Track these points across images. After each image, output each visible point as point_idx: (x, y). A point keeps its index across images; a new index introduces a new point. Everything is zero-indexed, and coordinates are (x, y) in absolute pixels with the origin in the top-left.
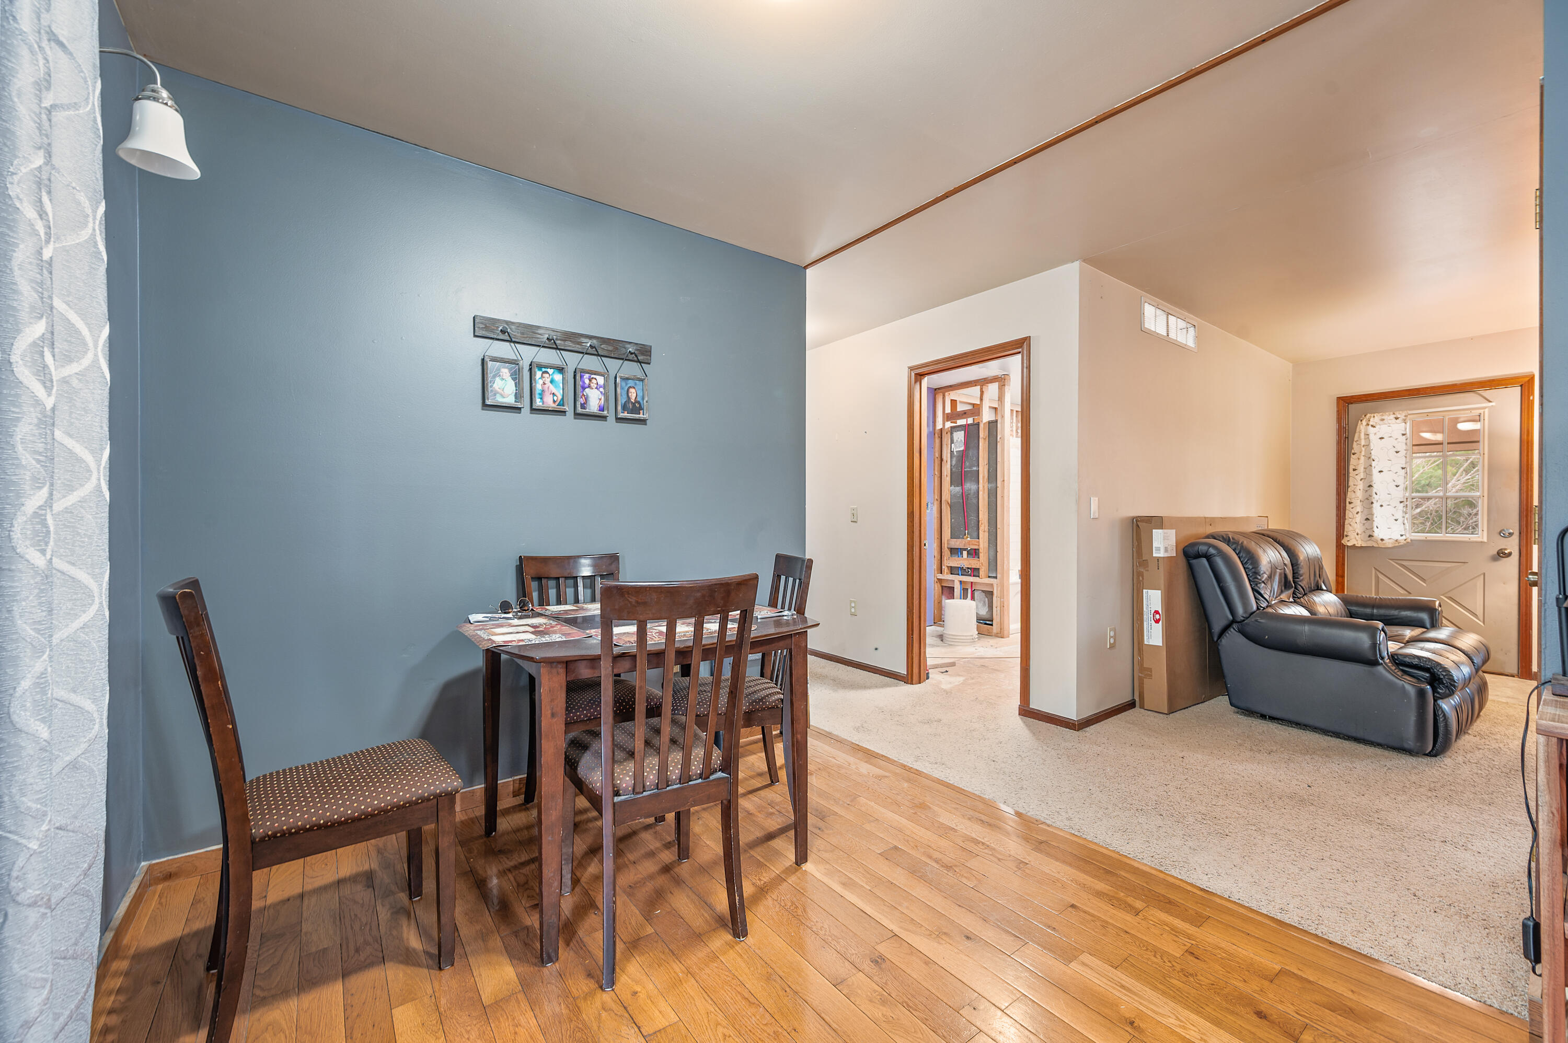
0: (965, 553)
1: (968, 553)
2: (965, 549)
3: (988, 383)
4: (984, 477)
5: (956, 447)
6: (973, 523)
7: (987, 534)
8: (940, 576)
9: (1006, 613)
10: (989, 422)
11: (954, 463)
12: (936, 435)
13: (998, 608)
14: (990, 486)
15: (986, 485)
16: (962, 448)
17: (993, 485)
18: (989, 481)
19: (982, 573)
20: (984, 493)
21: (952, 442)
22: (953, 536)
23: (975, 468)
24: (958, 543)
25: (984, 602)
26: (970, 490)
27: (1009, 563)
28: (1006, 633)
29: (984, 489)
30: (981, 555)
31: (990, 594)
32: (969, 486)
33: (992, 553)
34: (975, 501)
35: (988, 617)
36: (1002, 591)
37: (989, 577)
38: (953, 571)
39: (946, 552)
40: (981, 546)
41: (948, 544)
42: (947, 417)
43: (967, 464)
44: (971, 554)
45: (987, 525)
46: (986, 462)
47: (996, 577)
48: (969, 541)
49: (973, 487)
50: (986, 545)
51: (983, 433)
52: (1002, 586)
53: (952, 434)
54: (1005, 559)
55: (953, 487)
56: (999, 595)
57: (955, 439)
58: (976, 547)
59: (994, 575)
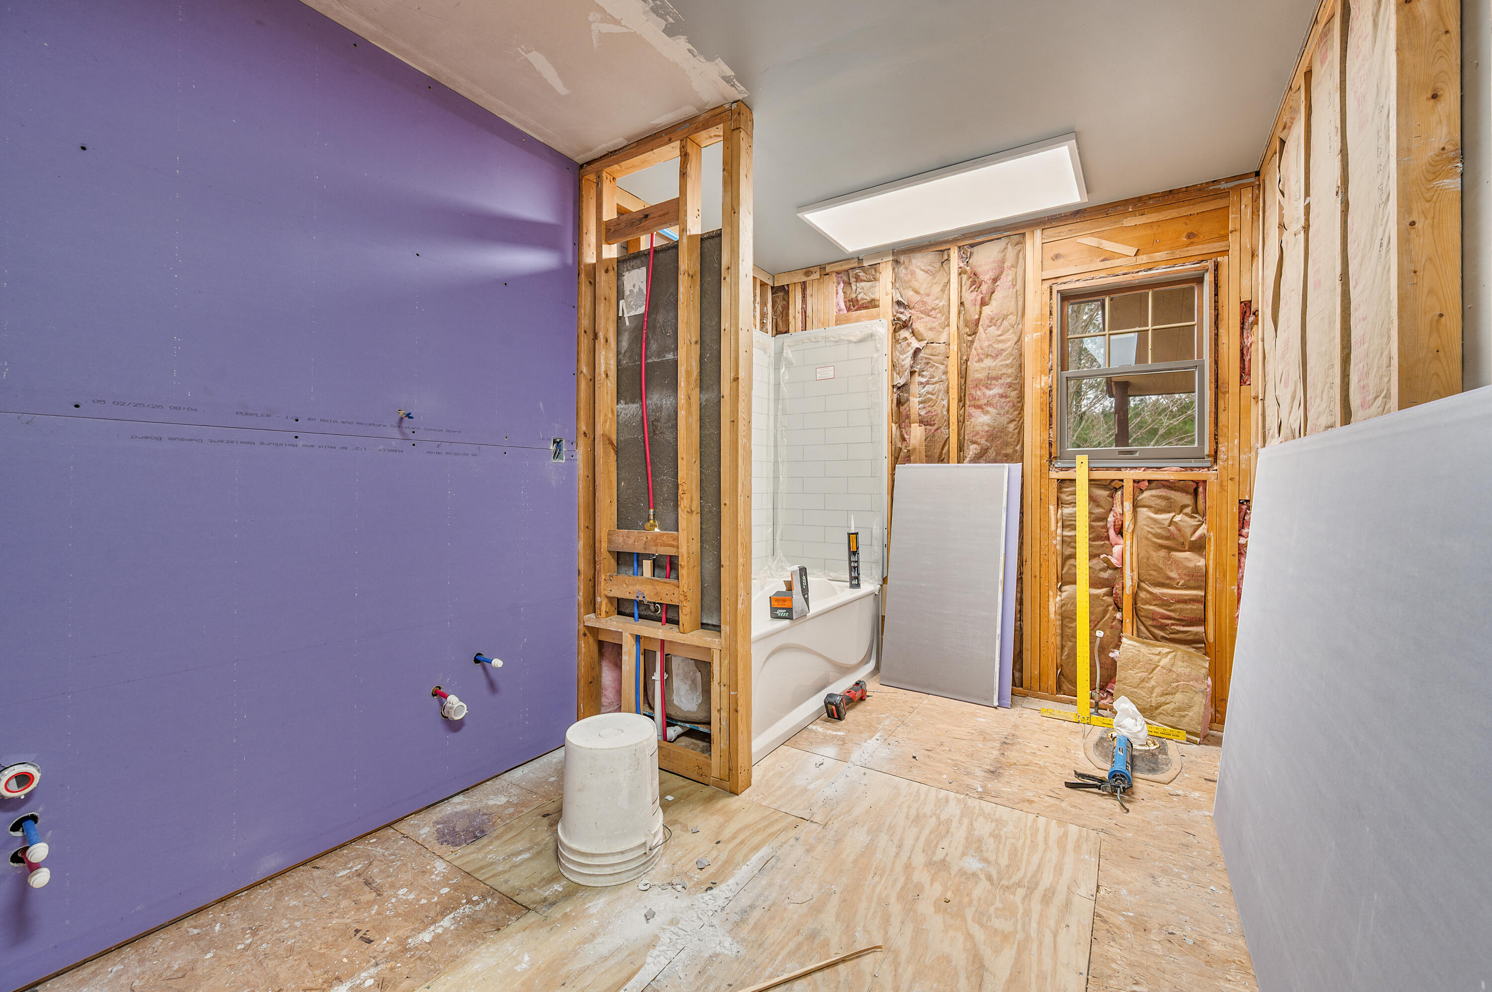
0: (647, 565)
1: (656, 565)
2: (648, 556)
3: (697, 130)
4: (688, 373)
5: (629, 307)
6: (665, 490)
7: (696, 518)
8: (591, 620)
9: (741, 727)
10: (704, 239)
11: (625, 344)
12: (583, 276)
13: (724, 714)
14: (705, 397)
15: (695, 394)
16: (641, 310)
17: (710, 395)
18: (702, 385)
19: (684, 618)
20: (689, 413)
21: (620, 295)
22: (623, 522)
23: (670, 356)
24: (631, 541)
25: (694, 681)
26: (660, 409)
27: (749, 593)
28: (741, 778)
29: (689, 405)
30: (683, 572)
31: (704, 667)
32: (656, 399)
33: (709, 566)
34: (669, 436)
35: (701, 716)
36: (733, 671)
37: (704, 626)
38: (621, 607)
39: (607, 562)
40: (683, 550)
41: (610, 541)
42: (608, 230)
43: (654, 346)
44: (660, 567)
45: (696, 495)
46: (695, 336)
47: (717, 628)
48: (657, 536)
49: (667, 402)
50: (696, 546)
51: (687, 262)
52: (732, 653)
53: (619, 276)
54: (741, 585)
55: (622, 406)
56: (725, 680)
57: (627, 288)
58: (671, 552)
59: (714, 622)
